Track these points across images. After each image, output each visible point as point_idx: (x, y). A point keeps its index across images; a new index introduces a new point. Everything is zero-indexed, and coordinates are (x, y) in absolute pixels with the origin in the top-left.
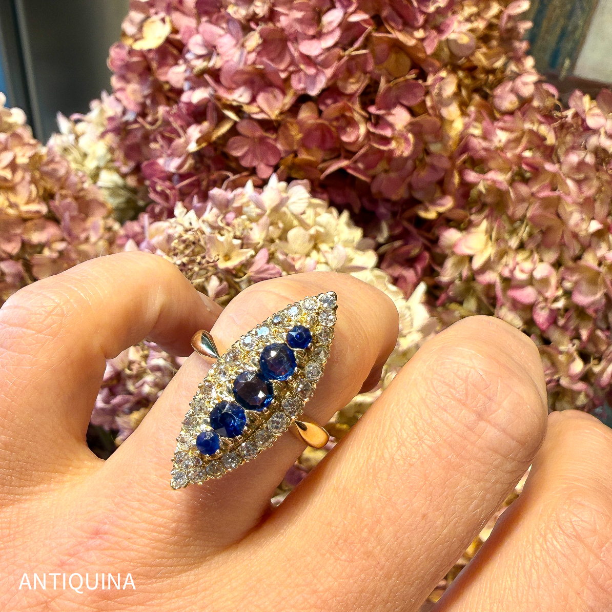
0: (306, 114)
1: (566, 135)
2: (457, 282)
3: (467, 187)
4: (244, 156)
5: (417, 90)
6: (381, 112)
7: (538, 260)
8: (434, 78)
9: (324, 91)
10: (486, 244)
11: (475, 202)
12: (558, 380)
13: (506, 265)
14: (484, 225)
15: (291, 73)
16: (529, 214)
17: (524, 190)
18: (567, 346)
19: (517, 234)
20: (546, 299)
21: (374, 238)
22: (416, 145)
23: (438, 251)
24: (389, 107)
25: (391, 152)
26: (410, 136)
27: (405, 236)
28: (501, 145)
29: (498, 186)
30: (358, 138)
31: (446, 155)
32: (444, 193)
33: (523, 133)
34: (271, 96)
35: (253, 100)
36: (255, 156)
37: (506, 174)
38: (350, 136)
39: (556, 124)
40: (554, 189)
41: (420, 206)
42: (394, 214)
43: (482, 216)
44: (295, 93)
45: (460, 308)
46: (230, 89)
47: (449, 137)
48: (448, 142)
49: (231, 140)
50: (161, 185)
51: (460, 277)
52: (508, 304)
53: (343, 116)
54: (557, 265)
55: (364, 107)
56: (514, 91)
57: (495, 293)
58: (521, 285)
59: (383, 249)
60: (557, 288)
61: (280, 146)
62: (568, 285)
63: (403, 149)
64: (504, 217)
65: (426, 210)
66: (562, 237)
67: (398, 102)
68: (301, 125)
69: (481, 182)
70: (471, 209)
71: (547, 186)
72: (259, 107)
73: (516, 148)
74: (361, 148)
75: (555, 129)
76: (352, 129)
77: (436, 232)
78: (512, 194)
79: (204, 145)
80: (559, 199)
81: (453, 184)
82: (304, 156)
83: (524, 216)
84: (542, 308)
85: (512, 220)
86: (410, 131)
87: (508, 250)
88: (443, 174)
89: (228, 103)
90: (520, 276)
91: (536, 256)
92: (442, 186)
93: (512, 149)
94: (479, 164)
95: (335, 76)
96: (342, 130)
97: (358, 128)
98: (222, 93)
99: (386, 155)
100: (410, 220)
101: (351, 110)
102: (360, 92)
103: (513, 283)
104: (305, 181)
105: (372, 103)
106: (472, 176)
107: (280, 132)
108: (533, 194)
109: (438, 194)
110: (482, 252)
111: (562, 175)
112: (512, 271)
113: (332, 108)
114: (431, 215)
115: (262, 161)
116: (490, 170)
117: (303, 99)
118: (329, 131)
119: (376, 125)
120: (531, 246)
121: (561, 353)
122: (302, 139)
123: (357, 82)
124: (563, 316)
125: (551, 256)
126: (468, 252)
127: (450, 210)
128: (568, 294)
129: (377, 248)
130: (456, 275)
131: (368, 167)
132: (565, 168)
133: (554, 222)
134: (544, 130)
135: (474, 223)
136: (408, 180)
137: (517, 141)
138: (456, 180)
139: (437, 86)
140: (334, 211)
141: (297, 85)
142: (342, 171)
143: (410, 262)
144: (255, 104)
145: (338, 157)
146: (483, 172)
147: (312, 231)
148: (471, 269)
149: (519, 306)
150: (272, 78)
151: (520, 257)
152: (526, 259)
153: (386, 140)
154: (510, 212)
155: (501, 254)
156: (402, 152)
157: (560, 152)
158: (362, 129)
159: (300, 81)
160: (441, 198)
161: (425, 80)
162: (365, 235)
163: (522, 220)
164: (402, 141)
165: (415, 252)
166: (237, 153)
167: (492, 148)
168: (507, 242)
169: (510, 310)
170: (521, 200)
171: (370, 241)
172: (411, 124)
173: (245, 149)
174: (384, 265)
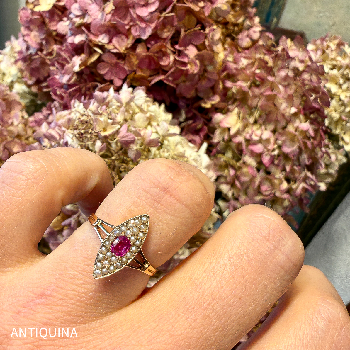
0: (140, 50)
1: (278, 61)
2: (222, 143)
3: (226, 89)
4: (106, 73)
5: (200, 36)
6: (182, 48)
7: (264, 129)
8: (209, 29)
9: (150, 36)
10: (237, 122)
11: (230, 98)
12: (274, 194)
13: (248, 133)
14: (236, 110)
15: (131, 26)
16: (259, 104)
17: (257, 91)
18: (279, 175)
19: (253, 116)
20: (268, 150)
21: (178, 119)
22: (201, 67)
23: (211, 125)
24: (186, 45)
25: (187, 70)
26: (198, 62)
27: (194, 118)
28: (244, 66)
29: (243, 89)
30: (169, 63)
31: (216, 72)
32: (214, 93)
33: (256, 59)
34: (120, 39)
35: (110, 41)
36: (112, 74)
37: (247, 82)
38: (164, 62)
39: (273, 55)
40: (272, 90)
41: (202, 101)
42: (188, 106)
43: (234, 106)
44: (134, 38)
45: (223, 156)
46: (96, 35)
47: (217, 62)
48: (216, 65)
49: (99, 65)
50: (59, 91)
51: (223, 140)
52: (248, 154)
53: (161, 51)
54: (274, 131)
55: (173, 45)
56: (248, 36)
57: (242, 147)
58: (255, 143)
59: (183, 125)
60: (274, 144)
61: (126, 68)
62: (279, 142)
63: (194, 69)
64: (246, 106)
65: (205, 103)
66: (277, 116)
67: (190, 43)
68: (137, 55)
69: (234, 87)
70: (228, 102)
71: (269, 89)
72: (113, 45)
73: (252, 68)
74: (171, 68)
75: (272, 58)
76: (166, 58)
77: (210, 115)
78: (250, 94)
79: (83, 67)
80: (275, 96)
81: (219, 88)
82: (139, 73)
83: (257, 106)
84: (266, 155)
85: (250, 108)
86: (197, 59)
87: (248, 124)
88: (214, 83)
89: (96, 43)
90: (255, 138)
91: (263, 127)
92: (213, 90)
93: (250, 69)
94: (232, 77)
95: (156, 28)
96: (160, 58)
97: (170, 58)
98: (92, 37)
99: (184, 72)
100: (196, 109)
101: (165, 47)
102: (170, 37)
103: (251, 142)
104: (143, 87)
105: (177, 43)
106: (229, 84)
107: (126, 60)
108: (261, 94)
109: (211, 94)
110: (235, 125)
111: (276, 83)
112: (251, 136)
113: (155, 46)
114: (208, 105)
115: (116, 76)
116: (238, 80)
117: (138, 41)
118: (153, 59)
119: (179, 56)
120: (261, 121)
121: (276, 179)
122: (138, 64)
123: (169, 31)
124: (277, 159)
125: (271, 127)
126: (228, 126)
127: (218, 103)
128: (280, 147)
129: (179, 124)
130: (221, 139)
131: (174, 80)
132: (278, 79)
133: (273, 108)
134: (267, 58)
135: (230, 109)
136: (196, 86)
137: (253, 64)
138: (221, 86)
139: (211, 34)
140: (157, 104)
141: (135, 33)
142: (161, 82)
143: (196, 132)
144: (111, 44)
145: (158, 74)
146: (234, 81)
147: (148, 115)
148: (229, 135)
149: (254, 154)
150: (121, 29)
151: (255, 128)
152: (258, 129)
153: (184, 64)
154: (249, 103)
155: (245, 126)
156: (193, 71)
157: (275, 70)
158: (172, 58)
159: (136, 31)
160: (213, 96)
161: (204, 30)
162: (173, 117)
163: (256, 107)
164: (193, 64)
165: (200, 126)
166: (102, 72)
167: (239, 68)
168: (248, 120)
169: (250, 157)
170: (255, 96)
171: (176, 121)
172: (198, 55)
173: (107, 70)
174: (183, 134)
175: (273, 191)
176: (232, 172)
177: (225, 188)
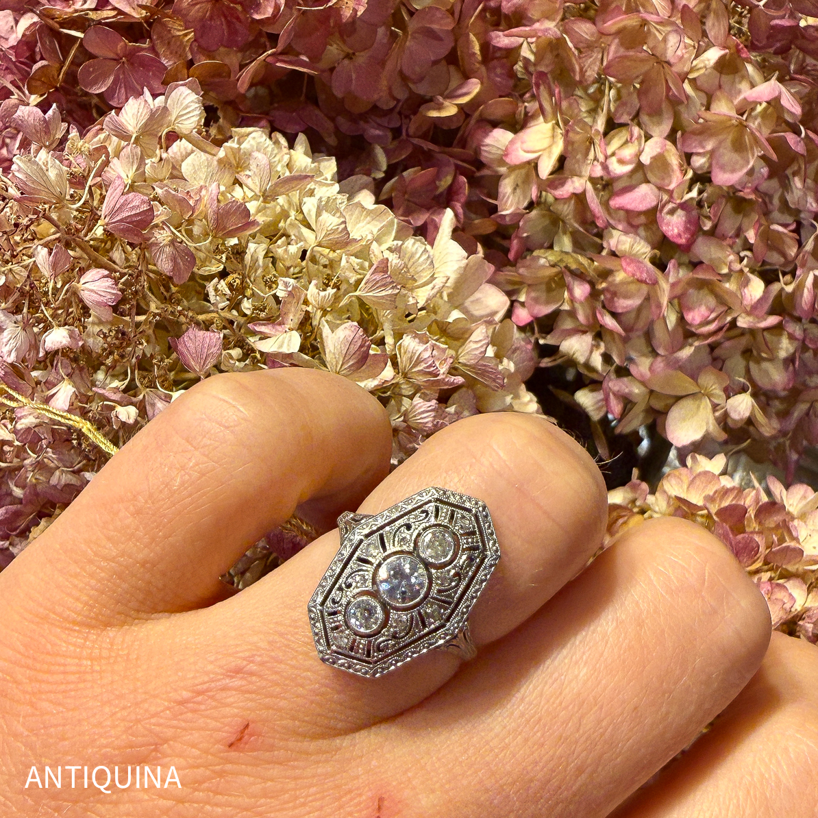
13: (595, 160)
17: (585, 29)
19: (601, 109)
20: (670, 193)
25: (337, 14)
30: (278, 8)
32: (466, 77)
35: (106, 3)
37: (554, 18)
38: (265, 10)
58: (629, 185)
60: (683, 169)
61: (166, 61)
62: (698, 162)
65: (440, 107)
69: (524, 43)
70: (522, 96)
72: (114, 9)
78: (570, 43)
81: (473, 55)
84: (672, 212)
87: (594, 138)
88: (450, 42)
89: (68, 17)
90: (618, 169)
92: (457, 63)
96: (251, 4)
103: (618, 186)
107: (155, 36)
109: (455, 80)
110: (550, 148)
112: (605, 167)
114: (450, 110)
116: (533, 23)
122: (196, 40)
125: (663, 126)
126: (532, 156)
135: (531, 112)
138: (476, 47)
144: (108, 7)
148: (539, 181)
152: (625, 143)
156: (355, 11)
165: (446, 183)
166: (99, 89)
170: (587, 48)
171: (362, 178)
173: (110, 78)
175: (729, 319)
176: (580, 291)
177: (577, 346)
